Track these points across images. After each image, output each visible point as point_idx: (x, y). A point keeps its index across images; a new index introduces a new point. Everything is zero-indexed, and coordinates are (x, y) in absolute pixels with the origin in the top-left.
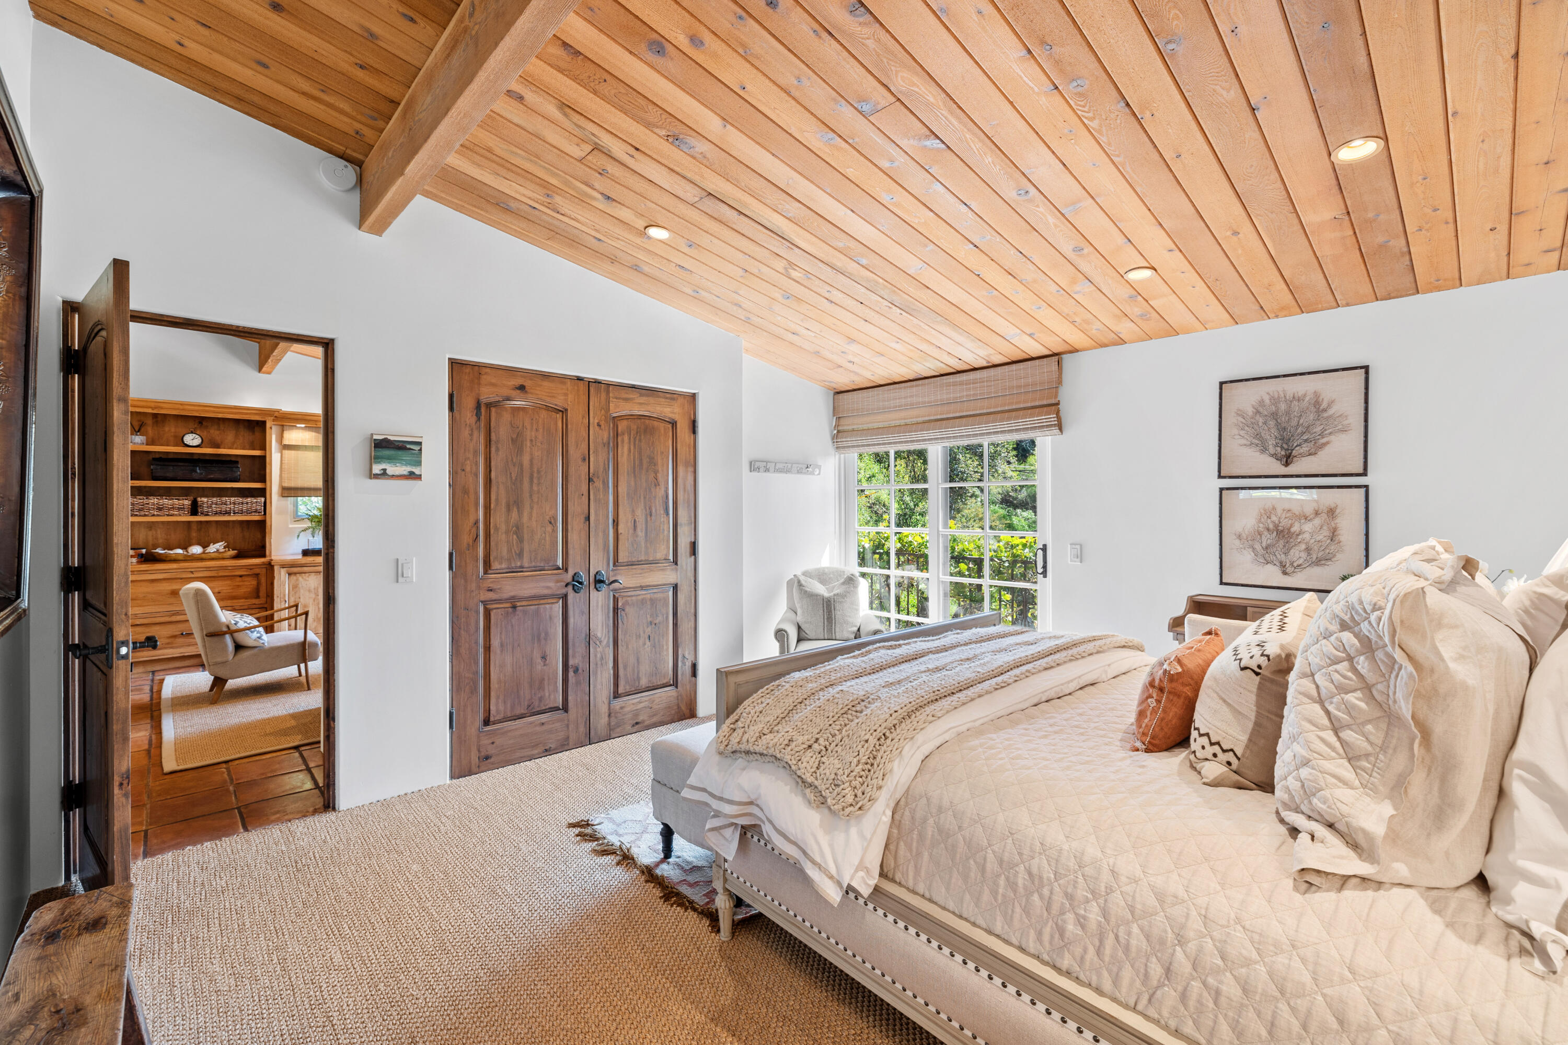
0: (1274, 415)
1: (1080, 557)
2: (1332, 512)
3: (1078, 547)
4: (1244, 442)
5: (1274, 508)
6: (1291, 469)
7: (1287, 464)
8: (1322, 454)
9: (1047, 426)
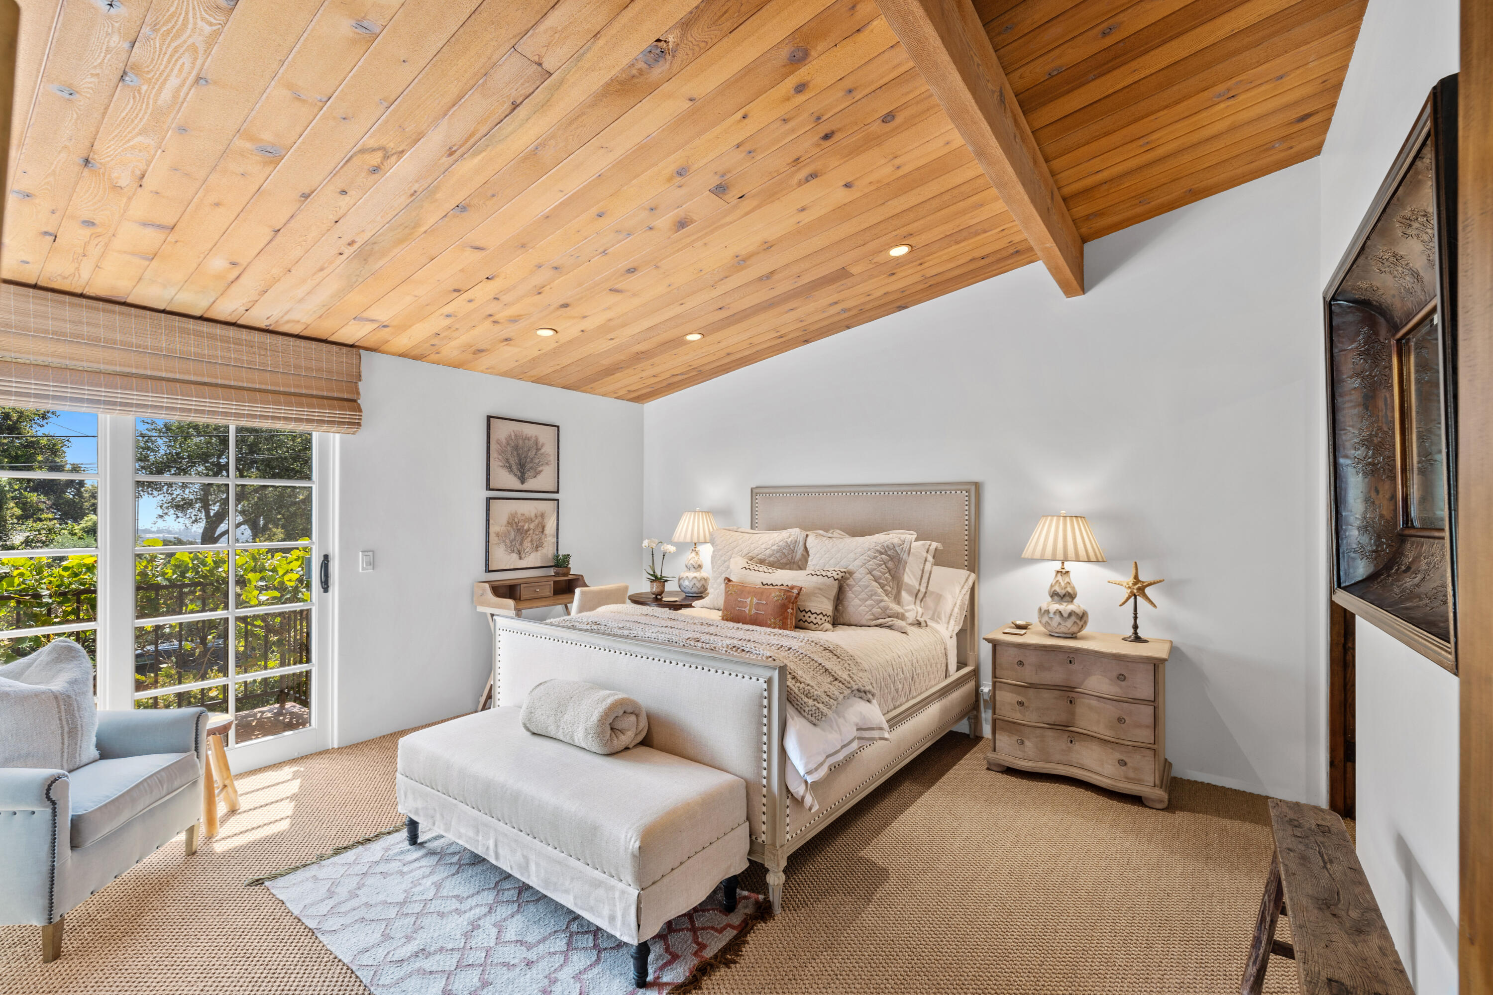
0: (516, 448)
1: (372, 564)
2: (542, 515)
3: (371, 554)
4: (501, 464)
5: (516, 513)
6: (525, 487)
7: (523, 483)
8: (539, 477)
9: (349, 423)
